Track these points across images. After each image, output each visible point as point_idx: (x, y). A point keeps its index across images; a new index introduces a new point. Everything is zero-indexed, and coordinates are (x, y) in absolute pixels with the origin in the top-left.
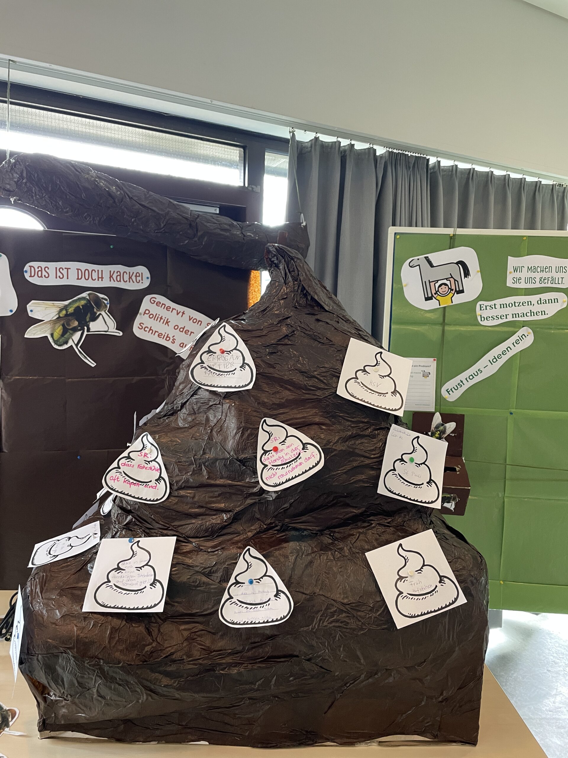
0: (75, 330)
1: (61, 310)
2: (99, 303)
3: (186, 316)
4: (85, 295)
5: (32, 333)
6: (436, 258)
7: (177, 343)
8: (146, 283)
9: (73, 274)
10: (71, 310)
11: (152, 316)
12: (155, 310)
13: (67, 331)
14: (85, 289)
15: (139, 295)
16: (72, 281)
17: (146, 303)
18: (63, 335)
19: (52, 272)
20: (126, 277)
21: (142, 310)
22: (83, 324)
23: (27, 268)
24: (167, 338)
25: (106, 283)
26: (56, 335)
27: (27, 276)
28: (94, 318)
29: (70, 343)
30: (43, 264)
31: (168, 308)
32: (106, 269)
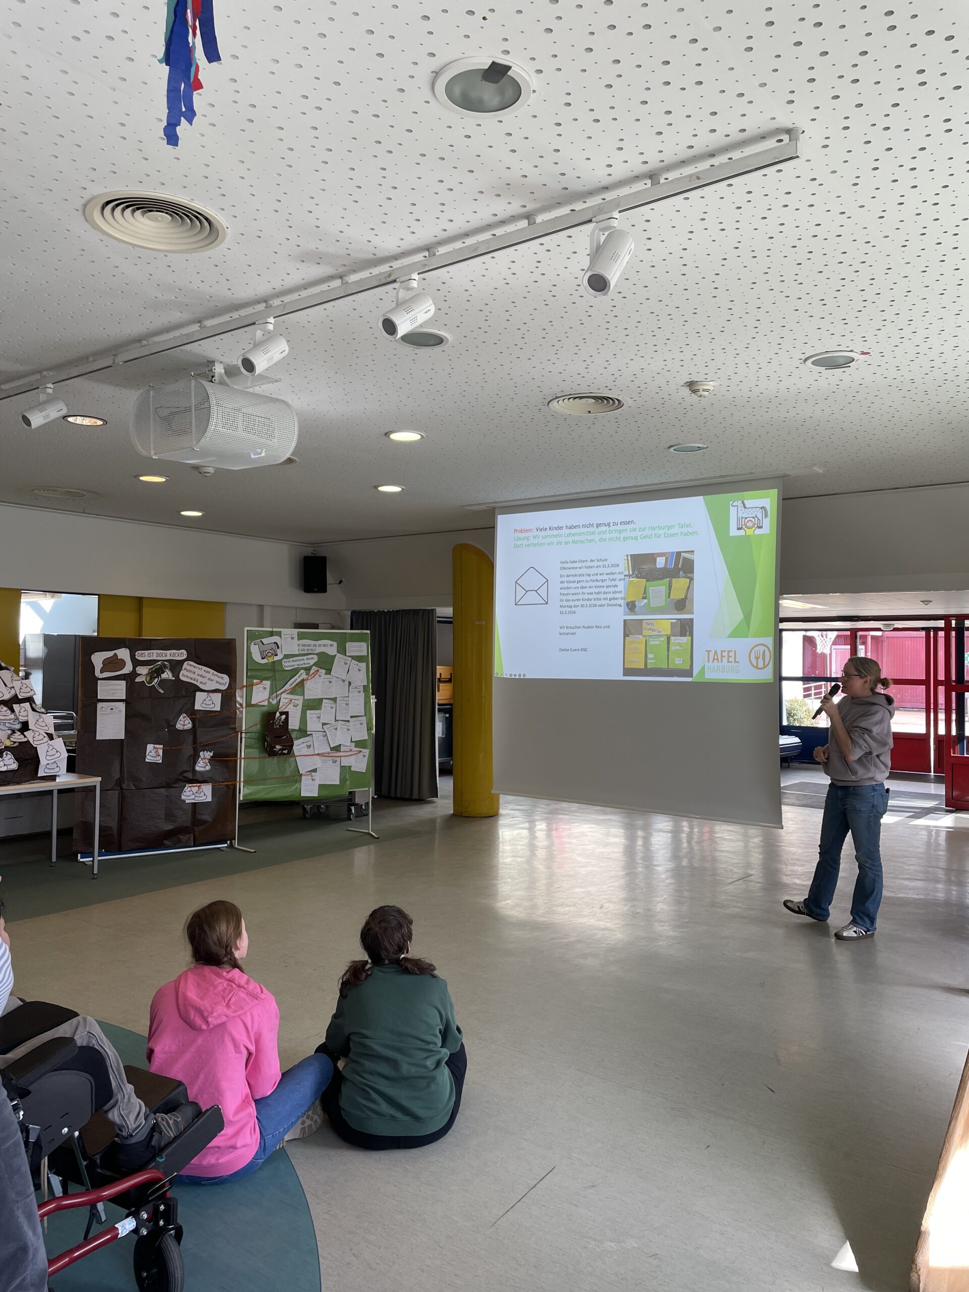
0: (155, 678)
1: (149, 670)
2: (165, 667)
3: (203, 670)
4: (159, 663)
5: (138, 680)
6: (265, 641)
7: (199, 681)
8: (185, 657)
9: (155, 655)
10: (154, 669)
11: (187, 671)
12: (189, 668)
13: (152, 679)
15: (182, 662)
17: (185, 665)
18: (150, 680)
19: (146, 654)
20: (177, 655)
21: (183, 668)
22: (159, 675)
23: (136, 654)
24: (195, 680)
25: (169, 658)
26: (148, 679)
27: (136, 657)
28: (163, 672)
29: (153, 683)
30: (143, 652)
31: (195, 667)
32: (168, 652)
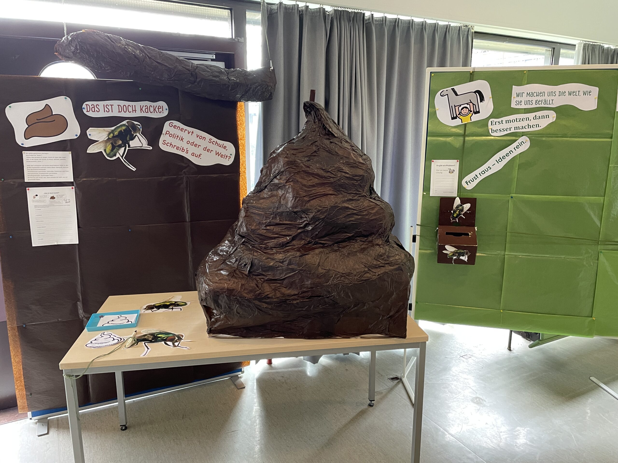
0: (120, 146)
1: (109, 134)
2: (135, 128)
3: (195, 135)
4: (125, 122)
5: (92, 149)
7: (190, 152)
8: (165, 113)
9: (115, 108)
10: (116, 133)
11: (171, 135)
12: (173, 131)
13: (115, 148)
14: (124, 119)
15: (161, 122)
16: (115, 114)
17: (167, 126)
18: (112, 150)
19: (101, 108)
20: (152, 109)
21: (164, 131)
22: (125, 143)
23: (84, 106)
24: (183, 150)
25: (138, 114)
26: (108, 151)
27: (85, 111)
28: (132, 138)
29: (118, 155)
30: (95, 103)
31: (182, 129)
32: (138, 104)
